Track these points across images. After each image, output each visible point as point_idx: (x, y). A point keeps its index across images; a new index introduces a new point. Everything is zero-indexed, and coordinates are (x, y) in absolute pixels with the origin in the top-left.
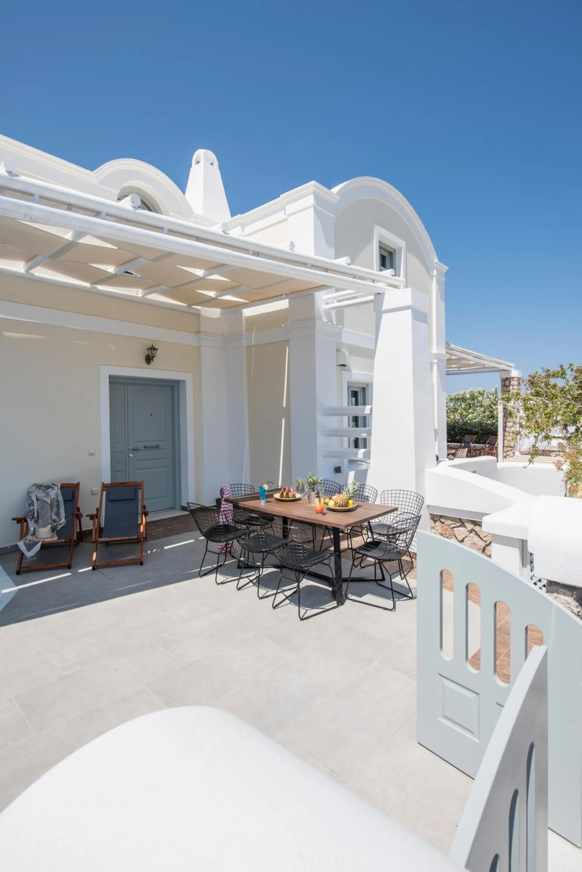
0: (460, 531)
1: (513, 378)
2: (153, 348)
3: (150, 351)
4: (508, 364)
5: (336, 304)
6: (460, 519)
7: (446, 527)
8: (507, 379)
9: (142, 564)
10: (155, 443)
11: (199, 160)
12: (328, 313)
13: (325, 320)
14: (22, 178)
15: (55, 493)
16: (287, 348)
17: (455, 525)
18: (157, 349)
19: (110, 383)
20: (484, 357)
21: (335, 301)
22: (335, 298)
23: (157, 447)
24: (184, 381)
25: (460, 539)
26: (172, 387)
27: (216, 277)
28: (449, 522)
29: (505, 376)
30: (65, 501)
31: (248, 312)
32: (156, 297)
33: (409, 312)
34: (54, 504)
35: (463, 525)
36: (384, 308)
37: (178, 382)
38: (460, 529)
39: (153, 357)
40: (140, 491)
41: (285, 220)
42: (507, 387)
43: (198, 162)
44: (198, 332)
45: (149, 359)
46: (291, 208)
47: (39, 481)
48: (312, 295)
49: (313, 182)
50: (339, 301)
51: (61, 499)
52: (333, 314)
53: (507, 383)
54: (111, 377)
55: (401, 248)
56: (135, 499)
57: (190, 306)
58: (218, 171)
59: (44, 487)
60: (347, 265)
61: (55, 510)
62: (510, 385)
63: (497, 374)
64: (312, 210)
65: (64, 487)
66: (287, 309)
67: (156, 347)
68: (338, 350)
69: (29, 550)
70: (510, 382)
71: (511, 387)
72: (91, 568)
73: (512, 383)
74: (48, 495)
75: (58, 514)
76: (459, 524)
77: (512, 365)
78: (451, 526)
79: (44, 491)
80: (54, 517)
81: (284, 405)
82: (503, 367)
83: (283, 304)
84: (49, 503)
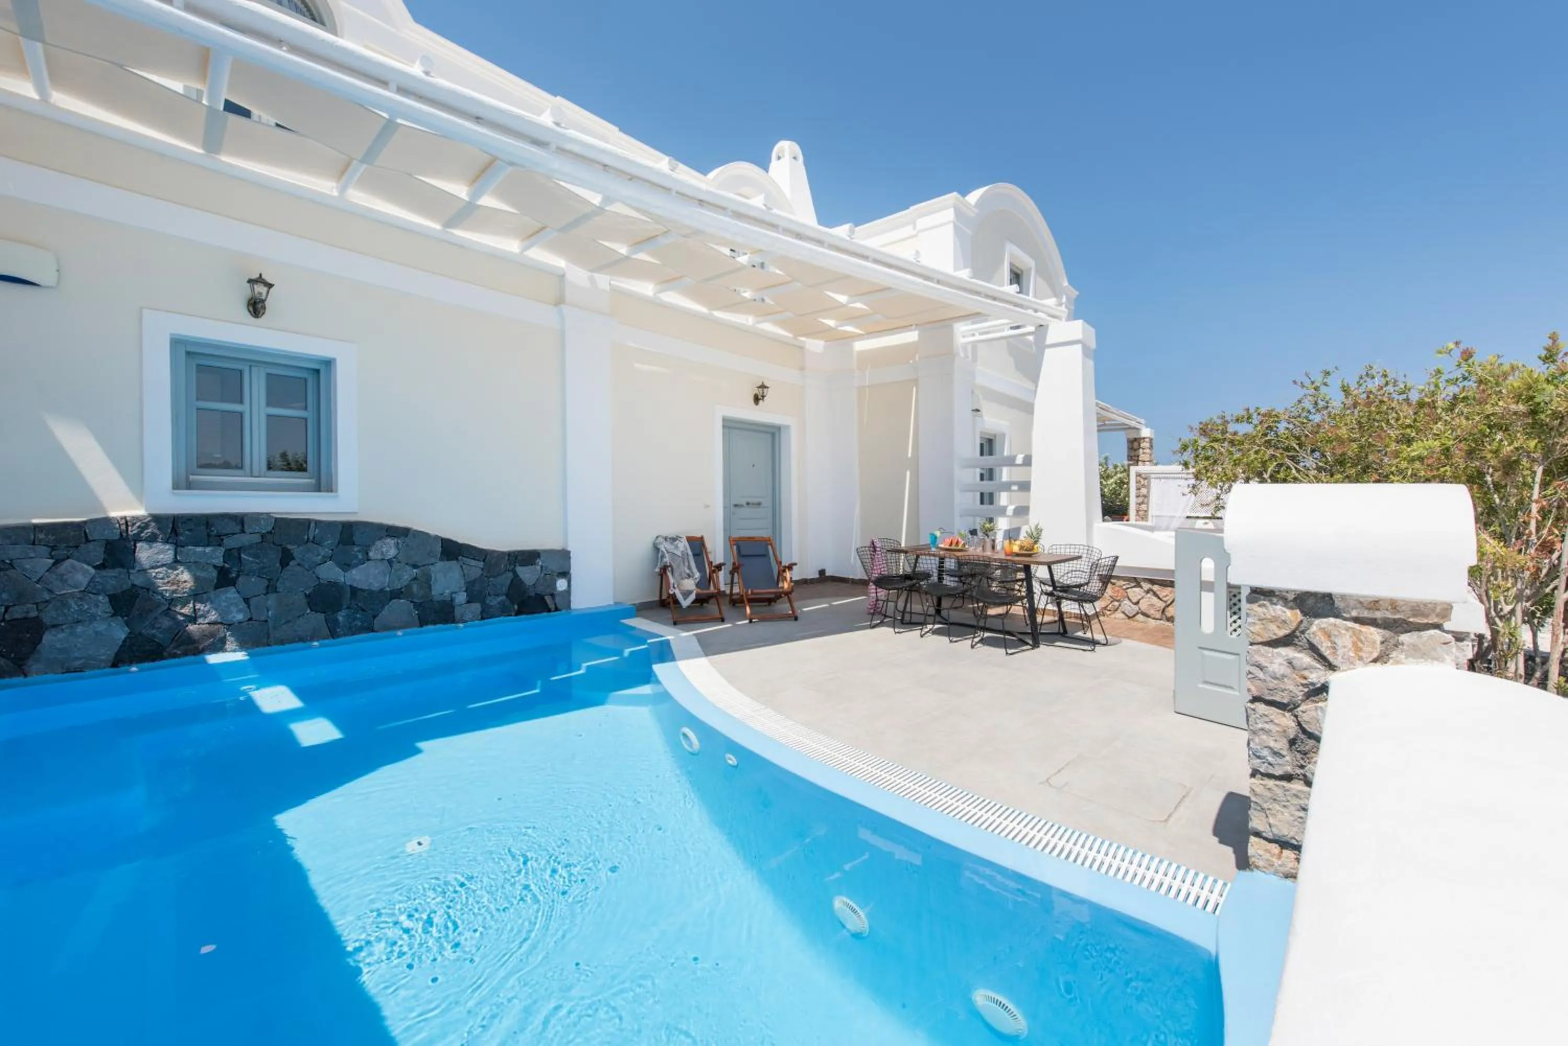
0: (1134, 592)
1: (1144, 438)
2: (763, 387)
3: (760, 389)
4: (1139, 420)
5: (978, 337)
6: (1135, 578)
7: (1117, 589)
8: (1135, 440)
9: (796, 619)
10: (756, 500)
11: (781, 155)
12: (965, 346)
13: (962, 355)
14: (775, 211)
15: (683, 545)
16: (915, 389)
17: (1129, 586)
18: (768, 387)
19: (724, 427)
20: (1113, 409)
21: (977, 334)
22: (976, 330)
23: (759, 504)
24: (788, 427)
25: (1135, 600)
26: (773, 435)
27: (858, 305)
28: (1122, 583)
29: (1133, 435)
30: (694, 555)
31: (860, 346)
32: (768, 327)
33: (1079, 347)
34: (684, 556)
35: (1138, 585)
36: (1049, 341)
37: (779, 428)
38: (1135, 589)
39: (763, 397)
40: (770, 547)
41: (915, 236)
42: (1135, 450)
43: (779, 158)
44: (802, 369)
45: (757, 399)
46: (922, 223)
47: (665, 534)
48: (951, 326)
49: (955, 194)
50: (981, 334)
51: (690, 553)
52: (969, 348)
53: (1136, 444)
54: (725, 420)
55: (1030, 269)
56: (765, 555)
57: (795, 337)
58: (803, 168)
59: (670, 539)
60: (1015, 294)
61: (687, 564)
62: (1139, 447)
63: (1122, 433)
64: (951, 226)
65: (690, 540)
66: (914, 342)
67: (767, 385)
68: (973, 392)
69: (685, 599)
70: (1139, 445)
71: (1141, 451)
72: (747, 621)
73: (1142, 445)
74: (677, 547)
75: (689, 568)
76: (1133, 584)
77: (1142, 421)
78: (1124, 587)
79: (672, 543)
80: (688, 571)
81: (910, 455)
82: (1133, 424)
83: (912, 336)
84: (680, 555)
